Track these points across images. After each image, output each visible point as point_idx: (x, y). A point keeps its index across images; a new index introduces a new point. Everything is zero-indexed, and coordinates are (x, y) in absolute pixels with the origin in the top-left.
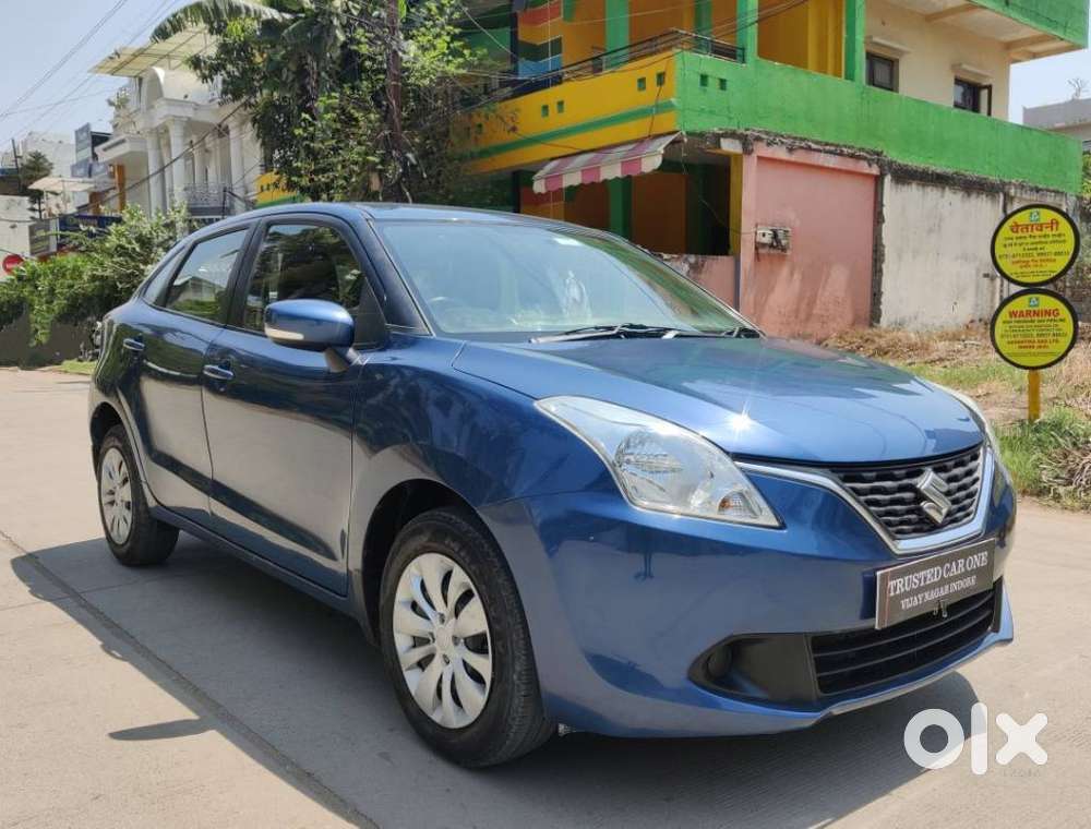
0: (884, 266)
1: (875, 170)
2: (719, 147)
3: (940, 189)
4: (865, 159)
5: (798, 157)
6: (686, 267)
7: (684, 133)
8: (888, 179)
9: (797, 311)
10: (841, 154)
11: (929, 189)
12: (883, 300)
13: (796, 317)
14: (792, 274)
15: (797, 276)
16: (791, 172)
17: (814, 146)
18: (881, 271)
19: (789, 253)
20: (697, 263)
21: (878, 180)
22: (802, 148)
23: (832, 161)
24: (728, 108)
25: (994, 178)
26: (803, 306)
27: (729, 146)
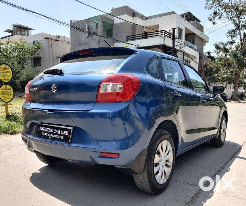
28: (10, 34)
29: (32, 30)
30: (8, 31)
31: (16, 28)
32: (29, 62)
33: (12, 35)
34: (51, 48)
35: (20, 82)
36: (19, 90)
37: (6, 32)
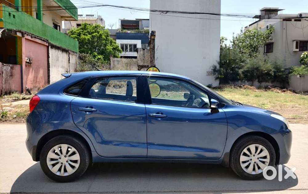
0: (50, 69)
1: (47, 45)
2: (17, 34)
3: (58, 50)
4: (46, 41)
5: (33, 39)
6: (10, 68)
7: (6, 29)
8: (50, 47)
9: (34, 80)
10: (41, 40)
11: (56, 50)
12: (50, 77)
13: (34, 82)
14: (32, 70)
15: (33, 71)
16: (31, 43)
17: (36, 37)
18: (49, 70)
19: (32, 65)
20: (12, 67)
21: (48, 47)
22: (34, 37)
23: (40, 41)
24: (16, 23)
25: (67, 49)
26: (35, 79)
27: (19, 34)
28: (257, 20)
29: (281, 11)
30: (256, 17)
31: (264, 12)
32: (261, 49)
33: (259, 21)
34: (285, 31)
35: (242, 72)
36: (242, 80)
37: (254, 19)
